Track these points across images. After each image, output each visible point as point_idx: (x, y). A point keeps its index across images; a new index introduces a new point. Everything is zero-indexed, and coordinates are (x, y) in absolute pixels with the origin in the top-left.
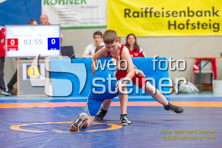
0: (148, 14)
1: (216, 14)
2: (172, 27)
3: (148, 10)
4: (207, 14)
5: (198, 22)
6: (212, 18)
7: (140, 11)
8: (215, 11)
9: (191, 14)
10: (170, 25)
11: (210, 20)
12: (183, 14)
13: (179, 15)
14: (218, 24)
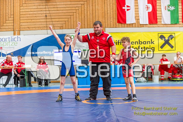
0: (120, 43)
1: (153, 43)
3: (119, 41)
4: (149, 43)
5: (144, 47)
6: (151, 45)
8: (152, 42)
9: (141, 43)
11: (150, 46)
12: (136, 43)
13: (134, 43)
14: (154, 48)
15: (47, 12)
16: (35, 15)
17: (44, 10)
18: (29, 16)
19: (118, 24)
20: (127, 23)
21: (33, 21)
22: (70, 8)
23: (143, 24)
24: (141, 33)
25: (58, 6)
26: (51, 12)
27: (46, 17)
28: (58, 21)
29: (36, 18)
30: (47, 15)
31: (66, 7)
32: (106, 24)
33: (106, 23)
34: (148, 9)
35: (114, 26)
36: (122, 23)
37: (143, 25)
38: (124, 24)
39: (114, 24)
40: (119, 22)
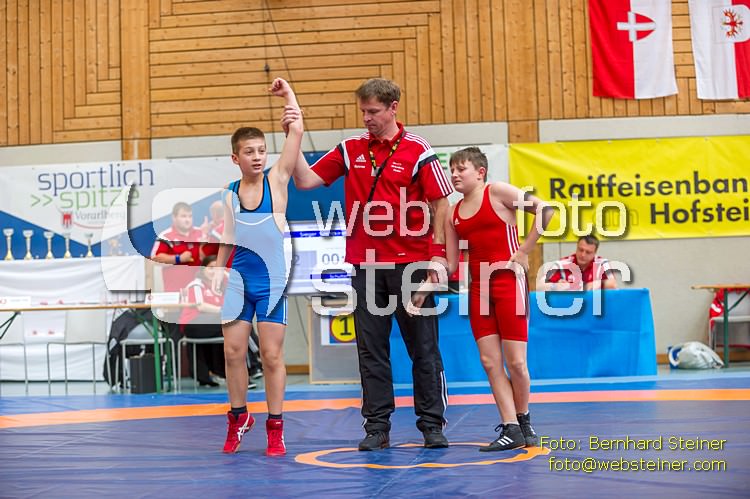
0: (605, 190)
2: (660, 218)
3: (605, 181)
4: (740, 185)
5: (720, 205)
6: (748, 194)
7: (586, 183)
9: (702, 187)
10: (654, 213)
11: (746, 201)
12: (683, 187)
13: (674, 190)
15: (274, 52)
16: (216, 67)
17: (259, 40)
18: (188, 69)
19: (597, 99)
20: (637, 96)
21: (209, 92)
22: (375, 34)
23: (713, 98)
24: (703, 140)
25: (322, 25)
26: (289, 51)
27: (265, 73)
28: (322, 93)
29: (221, 80)
30: (272, 64)
31: (357, 26)
32: (543, 100)
33: (540, 98)
34: (734, 31)
35: (581, 110)
36: (613, 97)
37: (714, 102)
38: (626, 100)
39: (580, 101)
40: (600, 91)
